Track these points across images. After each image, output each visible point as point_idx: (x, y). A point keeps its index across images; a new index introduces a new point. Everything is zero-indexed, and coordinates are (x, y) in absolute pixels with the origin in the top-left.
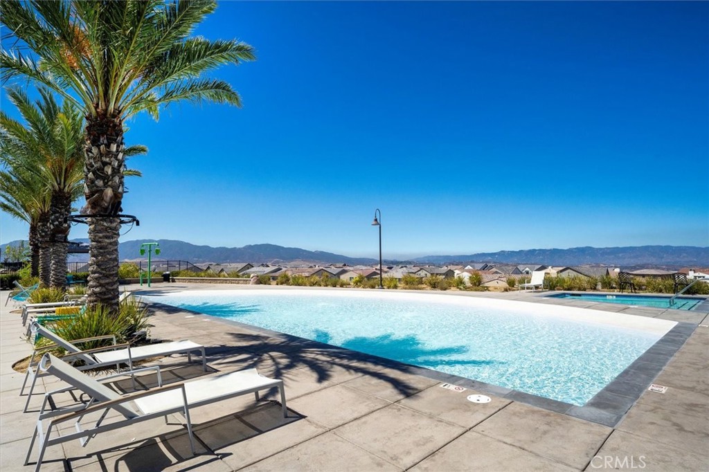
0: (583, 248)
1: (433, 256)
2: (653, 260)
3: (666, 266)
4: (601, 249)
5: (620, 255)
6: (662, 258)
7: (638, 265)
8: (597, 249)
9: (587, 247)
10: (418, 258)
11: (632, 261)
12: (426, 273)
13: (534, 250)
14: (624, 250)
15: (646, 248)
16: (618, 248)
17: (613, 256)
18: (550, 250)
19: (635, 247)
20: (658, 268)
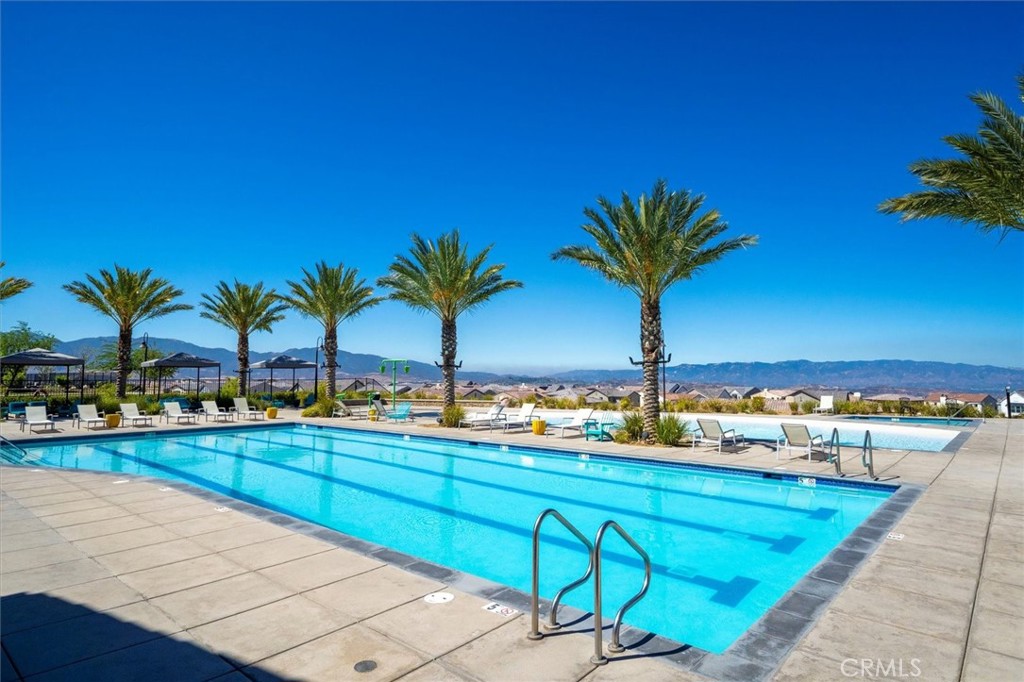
0: (796, 362)
1: (582, 371)
2: (889, 381)
3: (907, 389)
4: (820, 364)
5: (846, 373)
6: (901, 377)
7: (870, 388)
8: (816, 363)
9: (800, 361)
10: (559, 374)
11: (862, 381)
12: (602, 396)
13: (729, 364)
14: (851, 365)
15: (880, 364)
16: (843, 362)
17: (836, 374)
18: (751, 364)
19: (868, 362)
20: (896, 392)
